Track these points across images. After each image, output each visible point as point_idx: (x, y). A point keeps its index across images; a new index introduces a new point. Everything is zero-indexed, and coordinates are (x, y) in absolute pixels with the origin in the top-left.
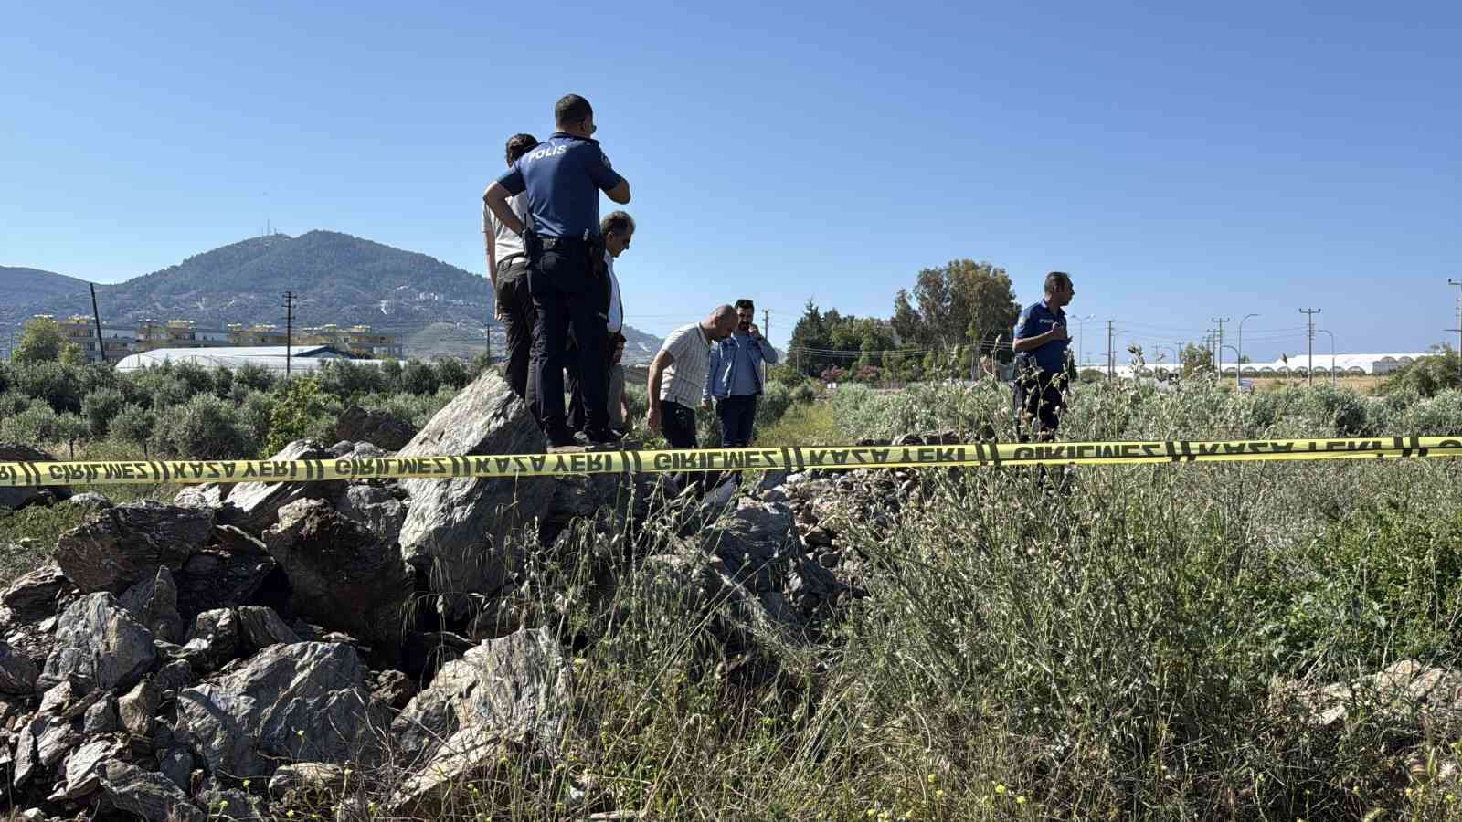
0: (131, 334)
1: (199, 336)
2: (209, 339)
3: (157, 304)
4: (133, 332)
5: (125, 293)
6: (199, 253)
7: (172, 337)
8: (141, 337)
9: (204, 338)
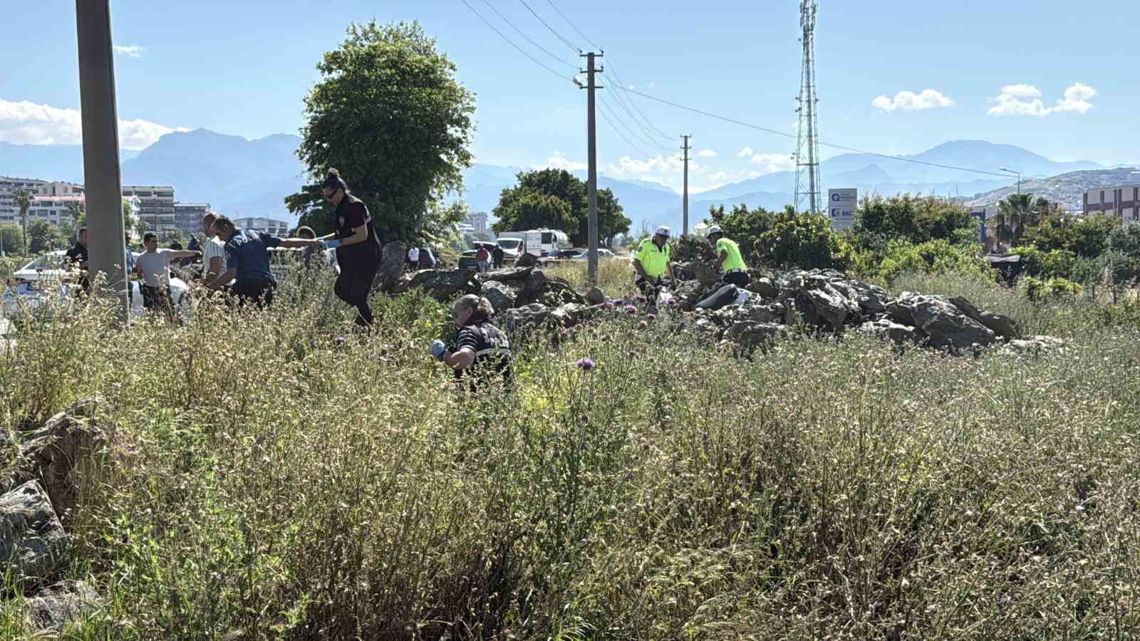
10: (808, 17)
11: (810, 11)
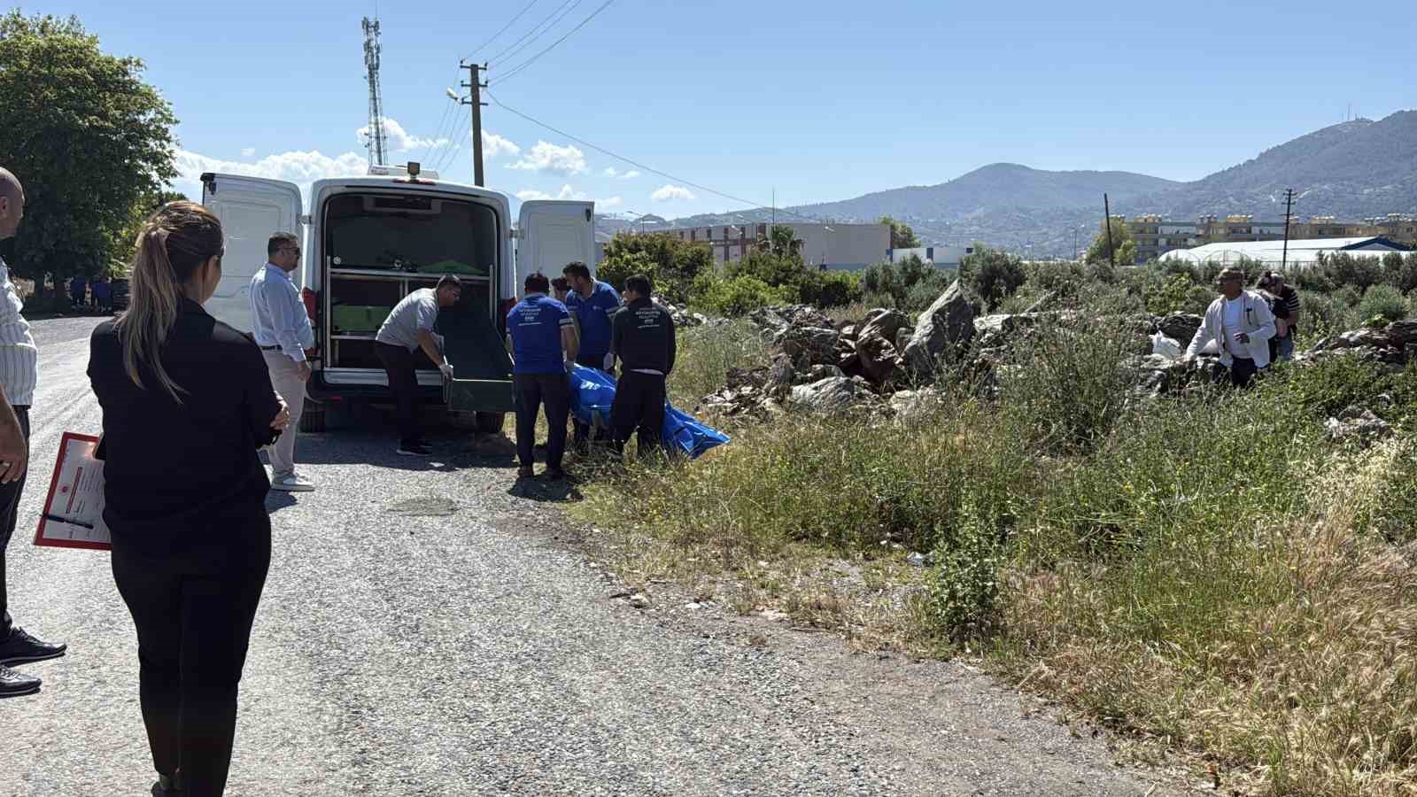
0: (1193, 230)
1: (1255, 230)
2: (1265, 232)
3: (1231, 199)
4: (1194, 228)
5: (1201, 189)
6: (1275, 145)
7: (1228, 231)
8: (1201, 232)
9: (1261, 231)
10: (373, 56)
11: (375, 51)
